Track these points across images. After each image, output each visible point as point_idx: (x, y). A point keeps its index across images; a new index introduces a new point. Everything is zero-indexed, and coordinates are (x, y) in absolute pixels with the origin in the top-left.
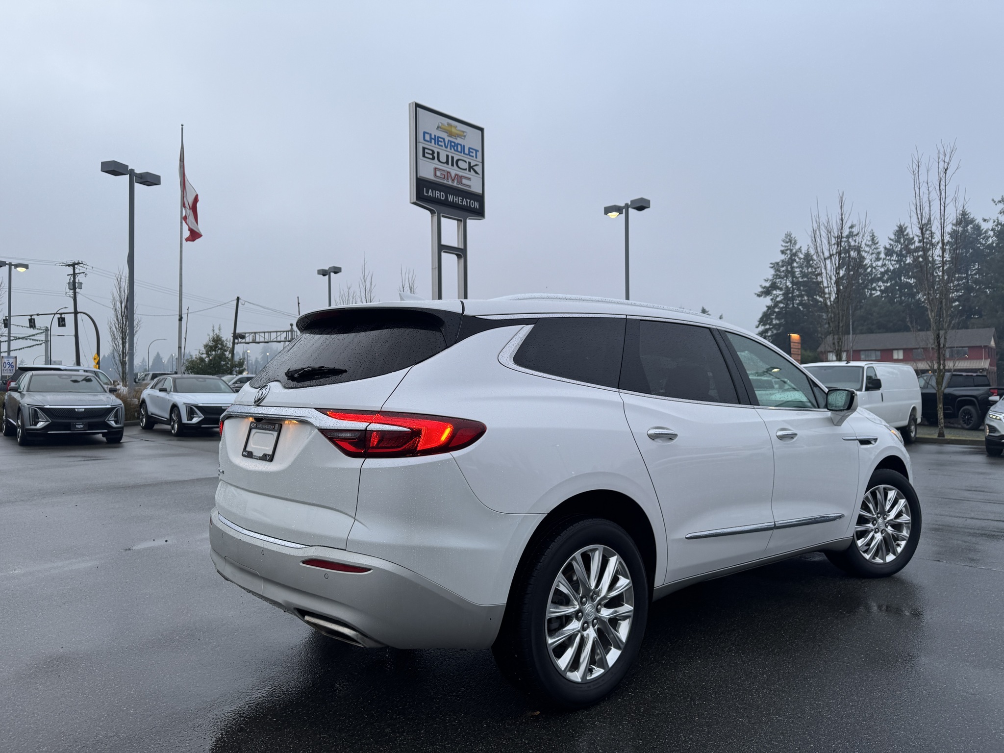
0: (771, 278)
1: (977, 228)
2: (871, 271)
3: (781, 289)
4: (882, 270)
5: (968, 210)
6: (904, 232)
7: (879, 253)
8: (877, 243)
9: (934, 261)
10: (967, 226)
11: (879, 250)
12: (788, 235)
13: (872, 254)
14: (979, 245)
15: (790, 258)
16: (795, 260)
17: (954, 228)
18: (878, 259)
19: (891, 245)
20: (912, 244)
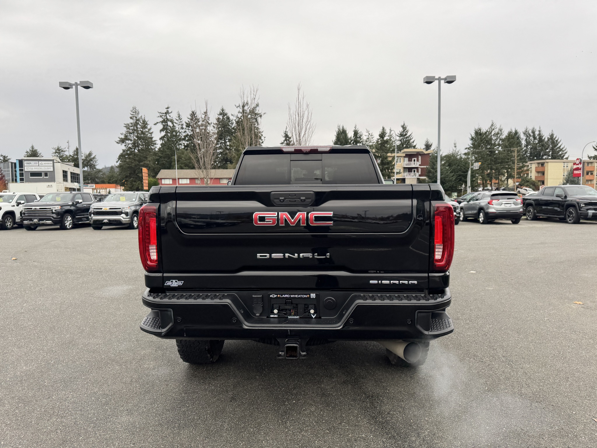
0: (124, 133)
1: (228, 118)
2: (179, 134)
3: (131, 140)
4: (185, 134)
5: (224, 108)
6: (194, 115)
7: (182, 125)
8: (181, 119)
9: (210, 132)
10: (224, 116)
11: (182, 123)
12: (134, 108)
13: (179, 125)
14: (229, 127)
15: (136, 122)
16: (139, 123)
17: (218, 116)
18: (182, 128)
19: (189, 121)
20: (199, 122)
